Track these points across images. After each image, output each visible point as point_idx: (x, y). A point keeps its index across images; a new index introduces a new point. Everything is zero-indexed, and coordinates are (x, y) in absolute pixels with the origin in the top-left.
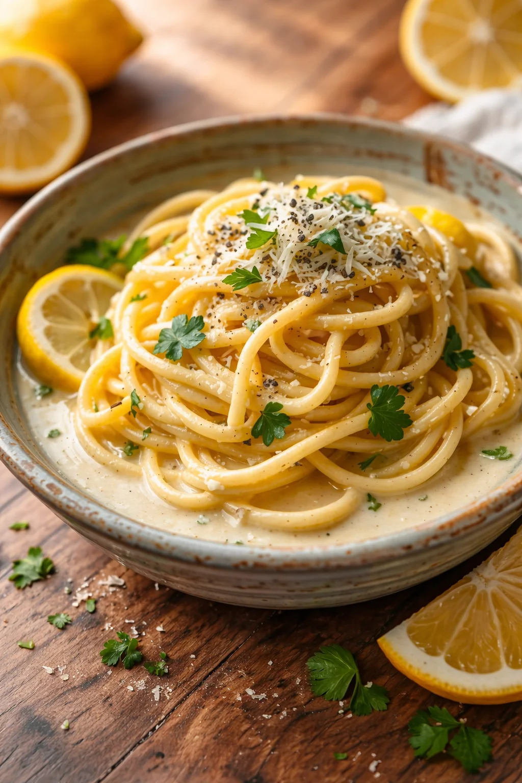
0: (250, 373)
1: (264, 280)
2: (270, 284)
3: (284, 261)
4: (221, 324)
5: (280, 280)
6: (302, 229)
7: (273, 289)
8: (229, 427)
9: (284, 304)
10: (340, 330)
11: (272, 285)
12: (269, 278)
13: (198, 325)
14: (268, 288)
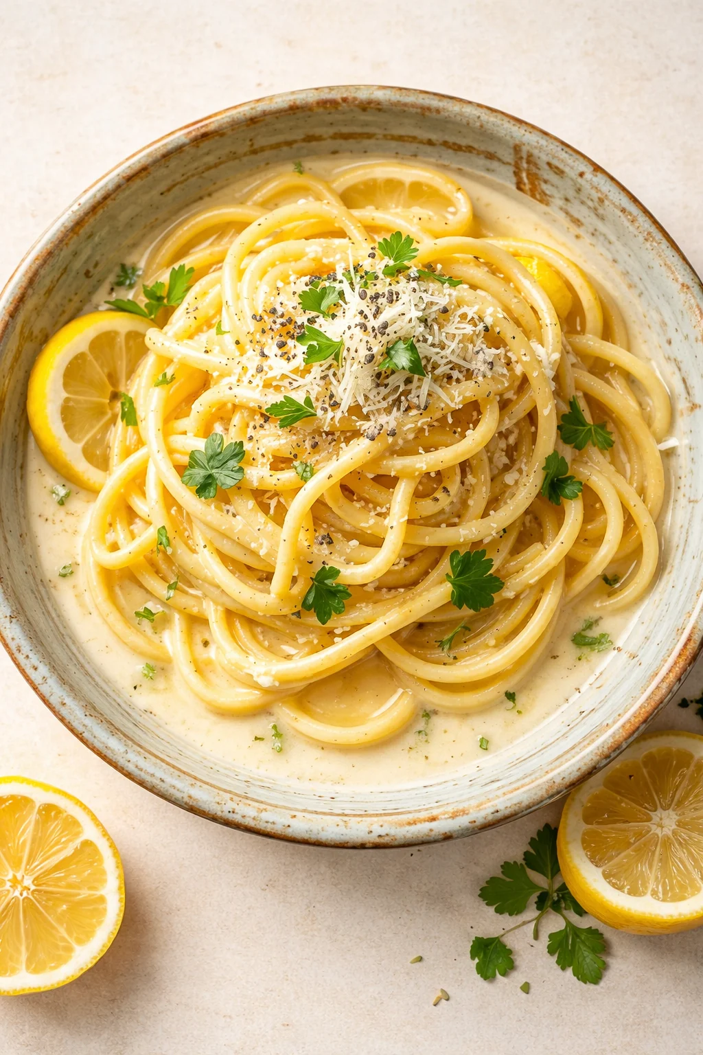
0: (300, 530)
1: (320, 413)
2: (328, 418)
3: (346, 389)
4: (265, 460)
5: (339, 415)
6: (371, 340)
7: (330, 425)
8: (273, 595)
9: (343, 445)
10: (410, 476)
11: (328, 420)
12: (325, 410)
13: (236, 455)
14: (324, 424)
